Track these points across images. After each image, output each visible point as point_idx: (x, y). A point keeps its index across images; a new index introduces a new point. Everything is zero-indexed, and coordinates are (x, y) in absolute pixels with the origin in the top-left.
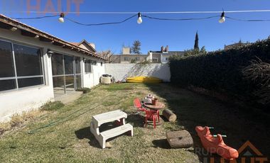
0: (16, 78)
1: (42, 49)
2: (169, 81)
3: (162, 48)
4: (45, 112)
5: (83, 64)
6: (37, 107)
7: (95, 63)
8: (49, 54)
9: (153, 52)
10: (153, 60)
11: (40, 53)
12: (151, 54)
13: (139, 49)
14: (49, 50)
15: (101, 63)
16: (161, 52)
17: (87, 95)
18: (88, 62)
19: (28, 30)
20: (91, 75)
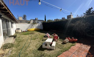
2: (43, 29)
3: (36, 18)
9: (33, 20)
10: (33, 22)
12: (32, 20)
13: (26, 18)
15: (15, 23)
16: (35, 20)
20: (13, 29)
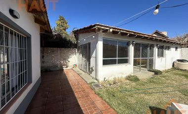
0: (117, 58)
1: (129, 41)
4: (128, 81)
5: (156, 50)
6: (124, 76)
7: (168, 48)
8: (133, 44)
11: (128, 44)
14: (133, 42)
15: (176, 48)
17: (159, 76)
18: (161, 48)
19: (125, 32)
20: (163, 59)
